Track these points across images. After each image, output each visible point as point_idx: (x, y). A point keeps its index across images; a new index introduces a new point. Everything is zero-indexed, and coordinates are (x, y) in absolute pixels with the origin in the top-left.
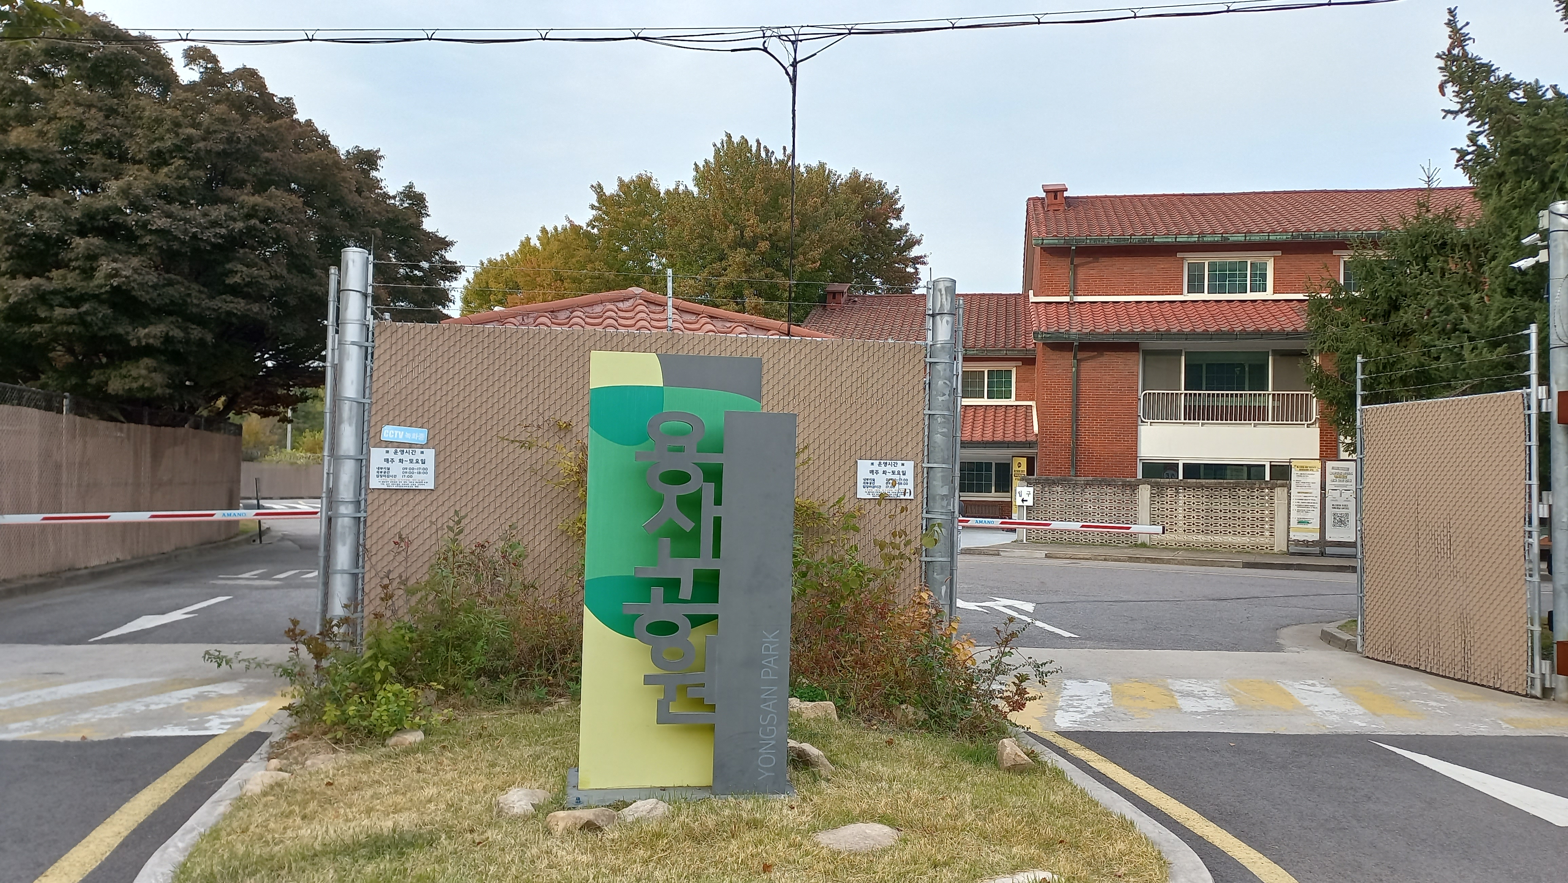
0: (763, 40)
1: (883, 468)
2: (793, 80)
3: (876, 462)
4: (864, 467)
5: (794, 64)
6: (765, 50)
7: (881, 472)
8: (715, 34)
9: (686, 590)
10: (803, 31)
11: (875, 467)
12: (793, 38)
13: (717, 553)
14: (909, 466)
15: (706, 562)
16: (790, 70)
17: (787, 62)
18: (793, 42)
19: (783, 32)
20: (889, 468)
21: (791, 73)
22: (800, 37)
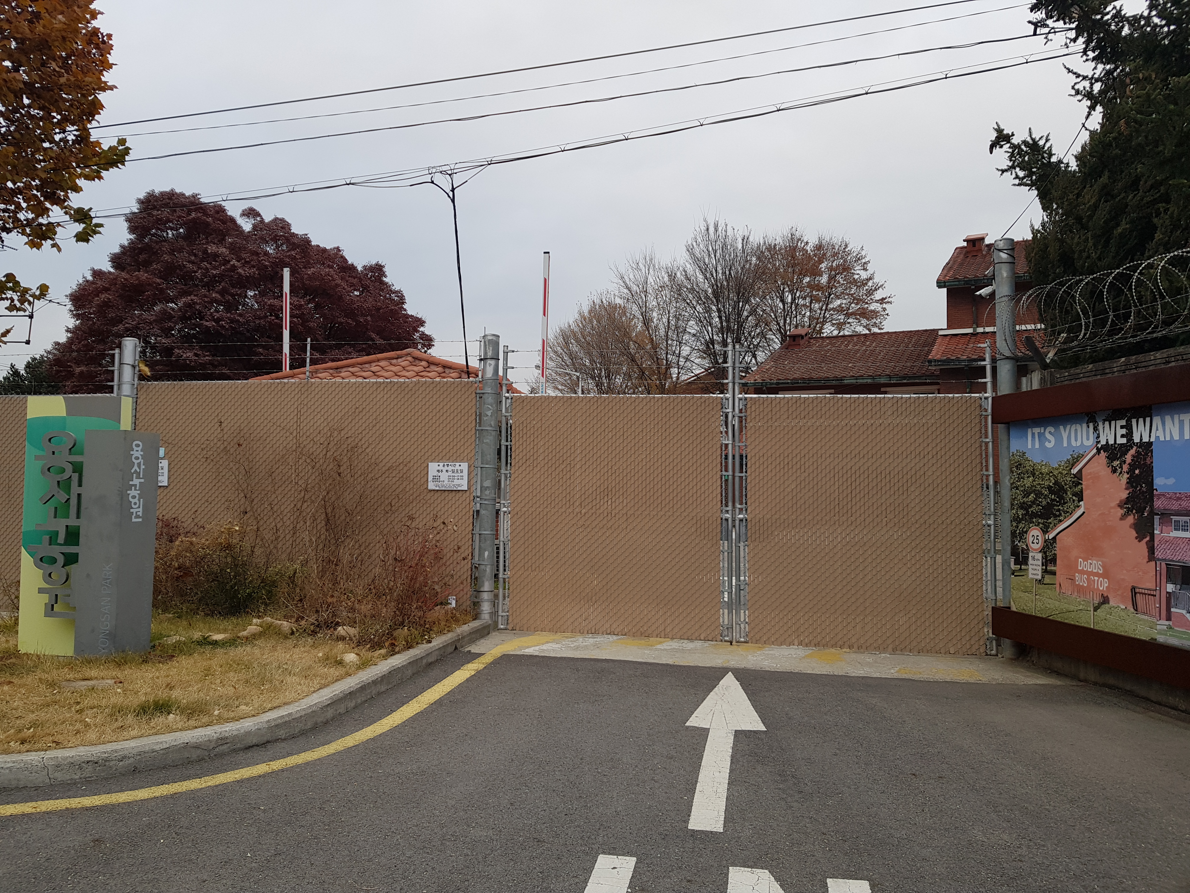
0: (431, 176)
1: (446, 468)
2: (453, 201)
3: (441, 464)
4: (433, 468)
5: (453, 190)
6: (432, 182)
7: (444, 471)
8: (397, 176)
9: (61, 538)
10: (457, 166)
11: (441, 468)
12: (449, 172)
13: (78, 517)
14: (465, 466)
15: (72, 521)
16: (451, 194)
17: (448, 189)
18: (450, 175)
19: (444, 168)
20: (450, 468)
21: (451, 196)
22: (455, 171)
